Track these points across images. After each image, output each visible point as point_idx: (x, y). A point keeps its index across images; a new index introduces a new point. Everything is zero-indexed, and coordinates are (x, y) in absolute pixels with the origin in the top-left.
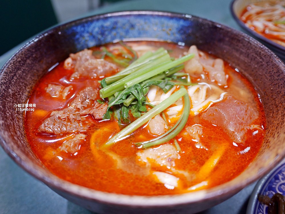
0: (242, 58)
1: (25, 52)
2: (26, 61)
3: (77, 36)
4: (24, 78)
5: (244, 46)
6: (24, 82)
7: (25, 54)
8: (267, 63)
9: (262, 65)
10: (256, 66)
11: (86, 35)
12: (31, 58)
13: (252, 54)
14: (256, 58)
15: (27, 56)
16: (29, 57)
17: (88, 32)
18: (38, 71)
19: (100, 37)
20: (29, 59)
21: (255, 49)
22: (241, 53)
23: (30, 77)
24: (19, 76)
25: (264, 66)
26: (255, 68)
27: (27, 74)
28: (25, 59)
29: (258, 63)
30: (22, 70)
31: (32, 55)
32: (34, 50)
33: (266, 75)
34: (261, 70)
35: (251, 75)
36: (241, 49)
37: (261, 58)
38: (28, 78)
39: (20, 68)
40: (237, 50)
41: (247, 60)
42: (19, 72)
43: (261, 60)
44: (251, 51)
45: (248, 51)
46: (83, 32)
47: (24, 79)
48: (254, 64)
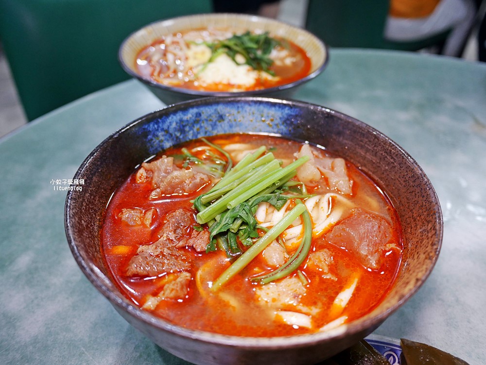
0: (369, 156)
1: (90, 166)
2: (91, 179)
3: (150, 137)
4: (93, 202)
5: (370, 141)
6: (93, 207)
7: (90, 169)
8: (400, 164)
9: (395, 167)
10: (387, 168)
11: (160, 134)
12: (97, 174)
13: (381, 152)
14: (386, 157)
15: (92, 172)
16: (95, 173)
17: (163, 130)
18: (105, 190)
19: (178, 134)
20: (95, 175)
21: (383, 147)
22: (367, 150)
23: (98, 200)
24: (87, 201)
25: (396, 168)
26: (386, 170)
27: (95, 196)
28: (91, 176)
29: (388, 164)
30: (90, 192)
31: (98, 169)
32: (99, 163)
33: (400, 180)
34: (393, 173)
35: (381, 178)
36: (366, 146)
37: (392, 158)
38: (97, 202)
39: (88, 190)
40: (362, 147)
41: (375, 159)
42: (87, 195)
43: (392, 160)
44: (379, 148)
45: (375, 148)
46: (157, 130)
47: (93, 204)
48: (384, 165)
